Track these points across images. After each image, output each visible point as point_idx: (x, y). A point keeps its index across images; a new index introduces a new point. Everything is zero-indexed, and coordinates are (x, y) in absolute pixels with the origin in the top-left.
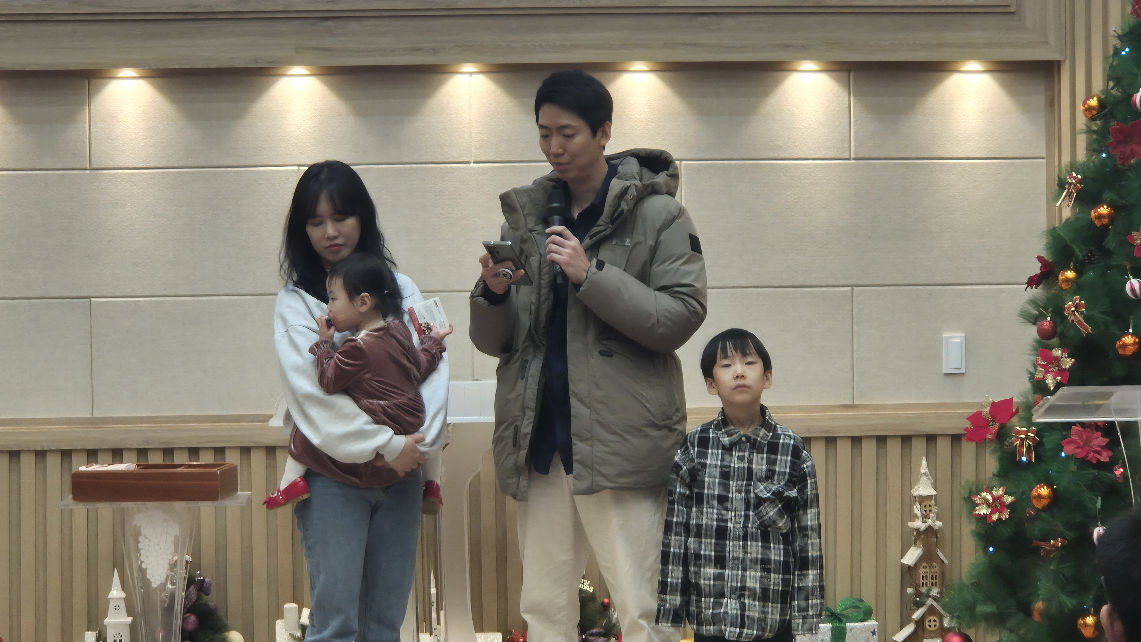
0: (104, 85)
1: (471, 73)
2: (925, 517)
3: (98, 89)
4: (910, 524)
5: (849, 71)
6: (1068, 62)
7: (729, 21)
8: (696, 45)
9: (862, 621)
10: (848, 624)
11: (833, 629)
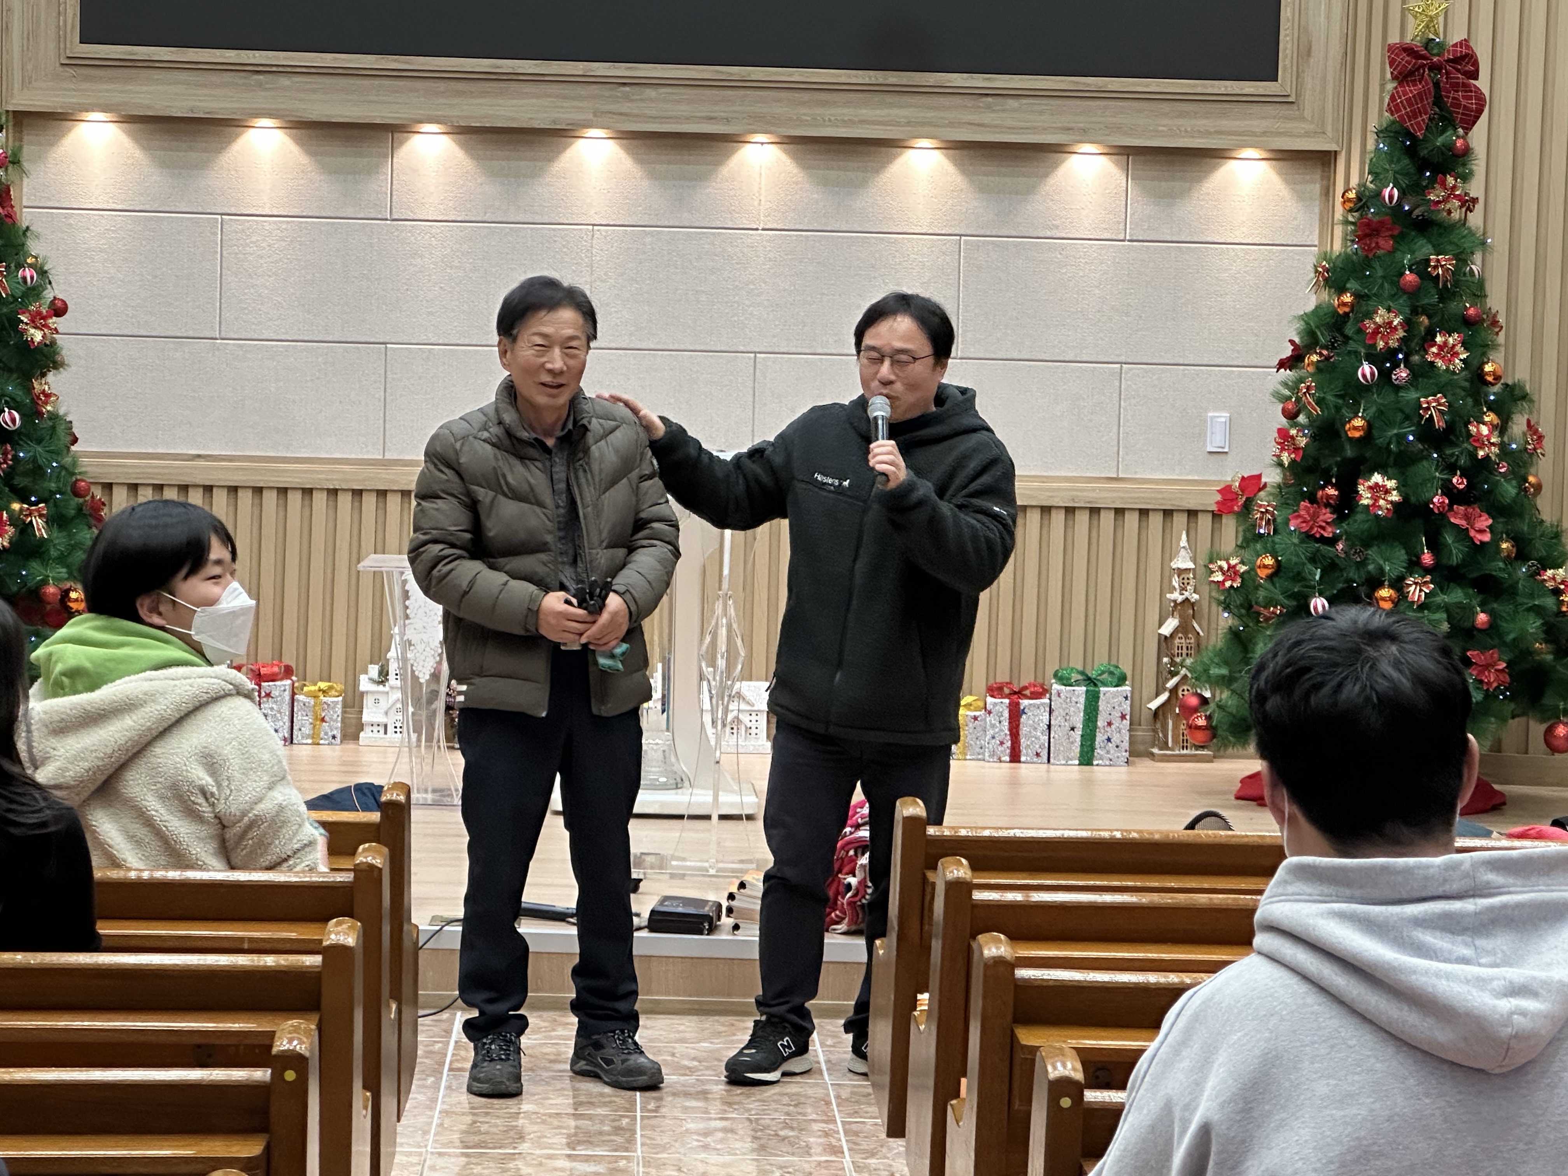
0: (407, 139)
1: (762, 144)
2: (1183, 589)
3: (401, 143)
4: (1168, 596)
5: (1128, 155)
6: (1343, 153)
7: (1012, 103)
8: (979, 125)
9: (1117, 686)
10: (1103, 689)
11: (1087, 691)
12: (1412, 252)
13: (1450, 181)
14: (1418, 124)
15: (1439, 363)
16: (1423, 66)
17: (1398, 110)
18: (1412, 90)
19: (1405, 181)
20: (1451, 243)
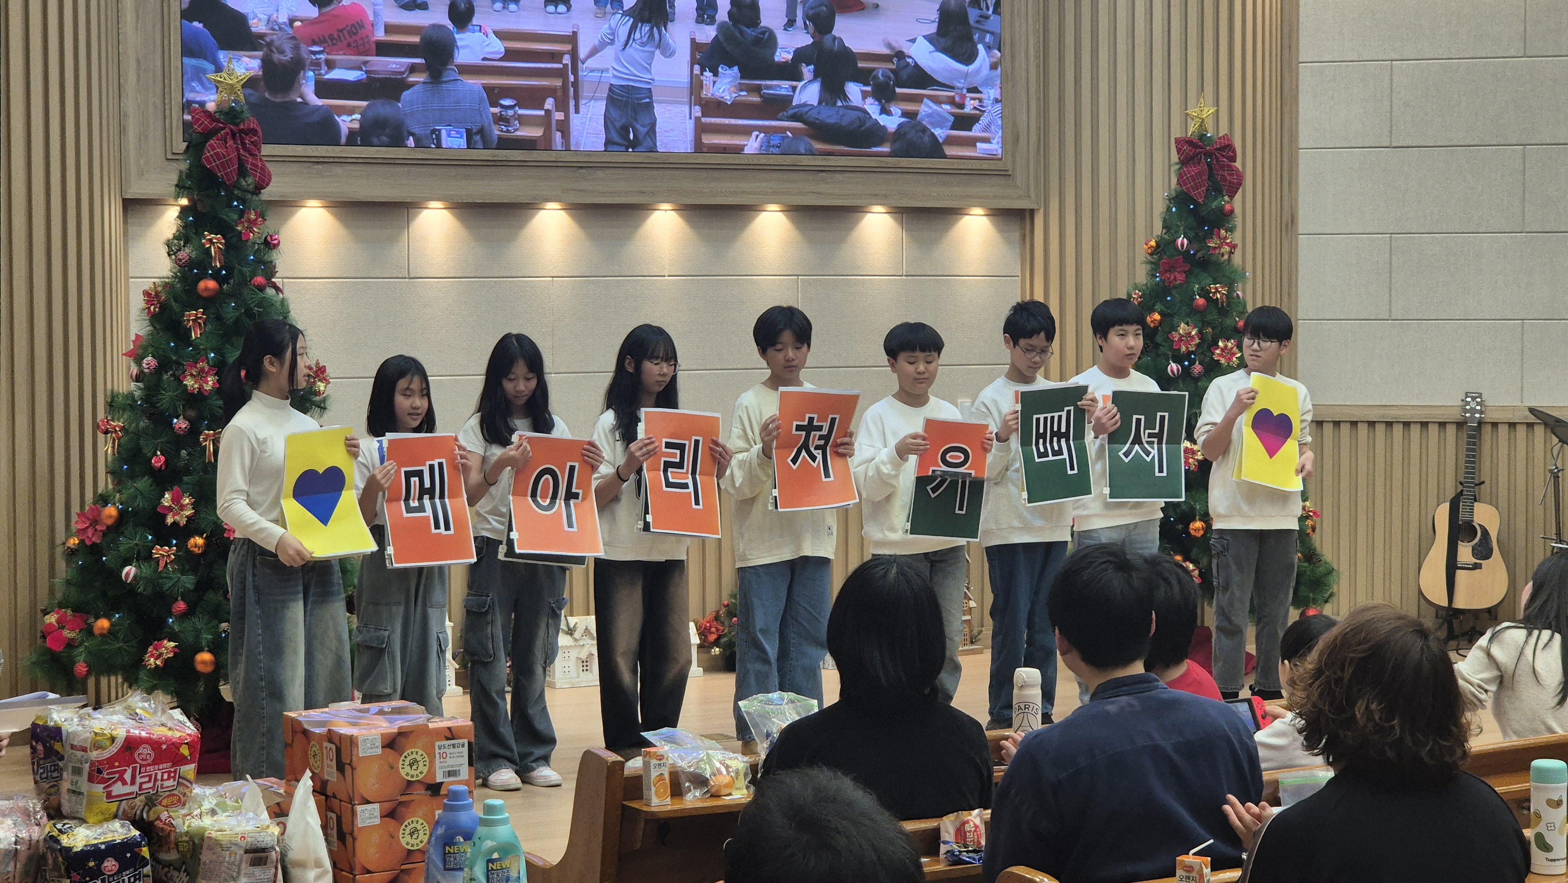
0: (418, 213)
3: (414, 216)
6: (1042, 210)
12: (1199, 283)
13: (1223, 232)
14: (1199, 193)
15: (1223, 361)
16: (1200, 153)
17: (1186, 184)
18: (1194, 170)
19: (1191, 234)
20: (1224, 276)
